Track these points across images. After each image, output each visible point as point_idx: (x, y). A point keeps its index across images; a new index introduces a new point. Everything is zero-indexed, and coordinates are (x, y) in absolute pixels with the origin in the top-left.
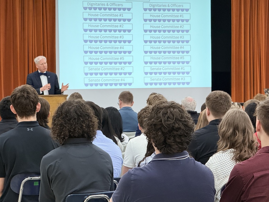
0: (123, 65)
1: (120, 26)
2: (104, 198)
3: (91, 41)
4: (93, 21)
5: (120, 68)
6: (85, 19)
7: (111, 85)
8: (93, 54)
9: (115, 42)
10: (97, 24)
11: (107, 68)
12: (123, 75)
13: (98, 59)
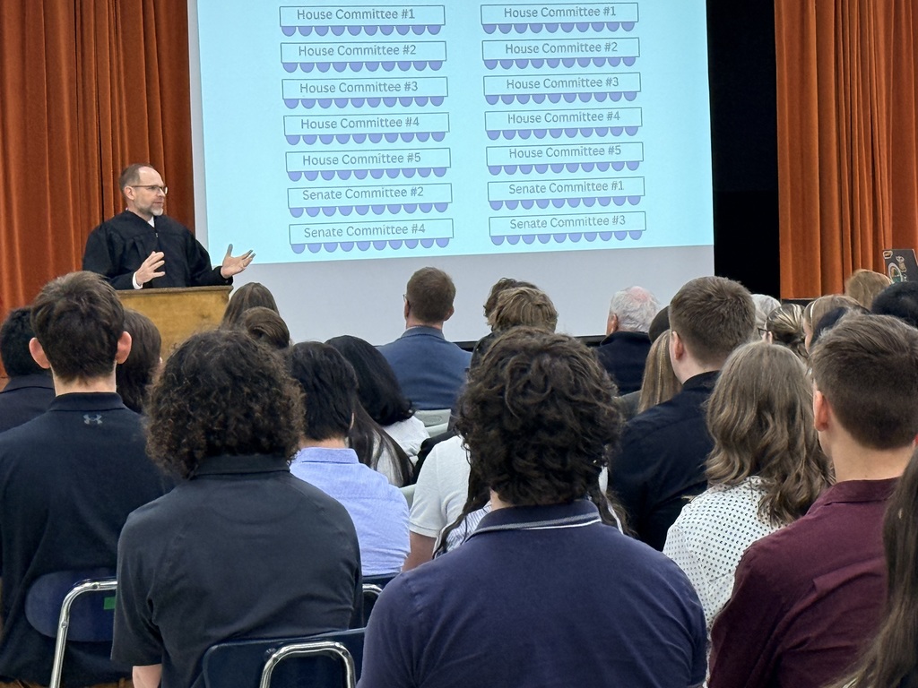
0: (417, 178)
1: (406, 50)
2: (331, 652)
3: (309, 104)
4: (314, 36)
5: (409, 189)
6: (288, 31)
7: (380, 245)
8: (319, 145)
9: (390, 102)
10: (328, 47)
11: (366, 189)
12: (418, 213)
13: (335, 161)
